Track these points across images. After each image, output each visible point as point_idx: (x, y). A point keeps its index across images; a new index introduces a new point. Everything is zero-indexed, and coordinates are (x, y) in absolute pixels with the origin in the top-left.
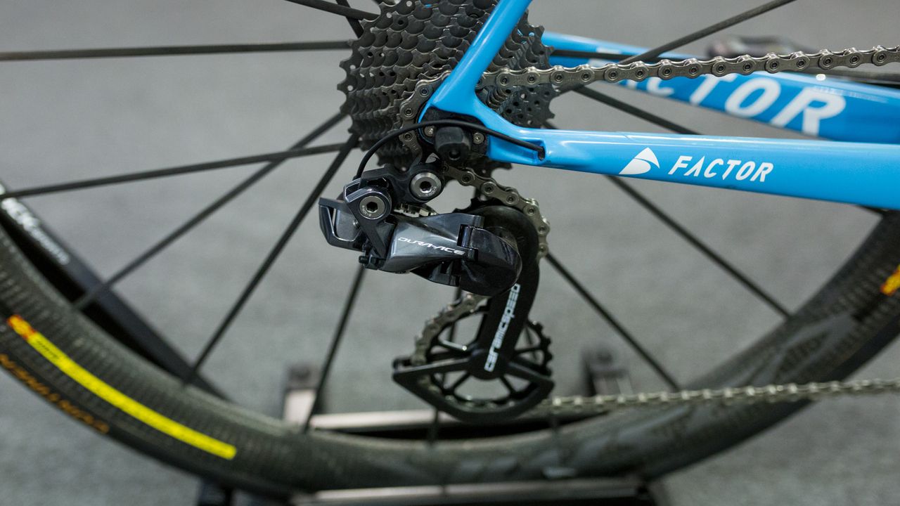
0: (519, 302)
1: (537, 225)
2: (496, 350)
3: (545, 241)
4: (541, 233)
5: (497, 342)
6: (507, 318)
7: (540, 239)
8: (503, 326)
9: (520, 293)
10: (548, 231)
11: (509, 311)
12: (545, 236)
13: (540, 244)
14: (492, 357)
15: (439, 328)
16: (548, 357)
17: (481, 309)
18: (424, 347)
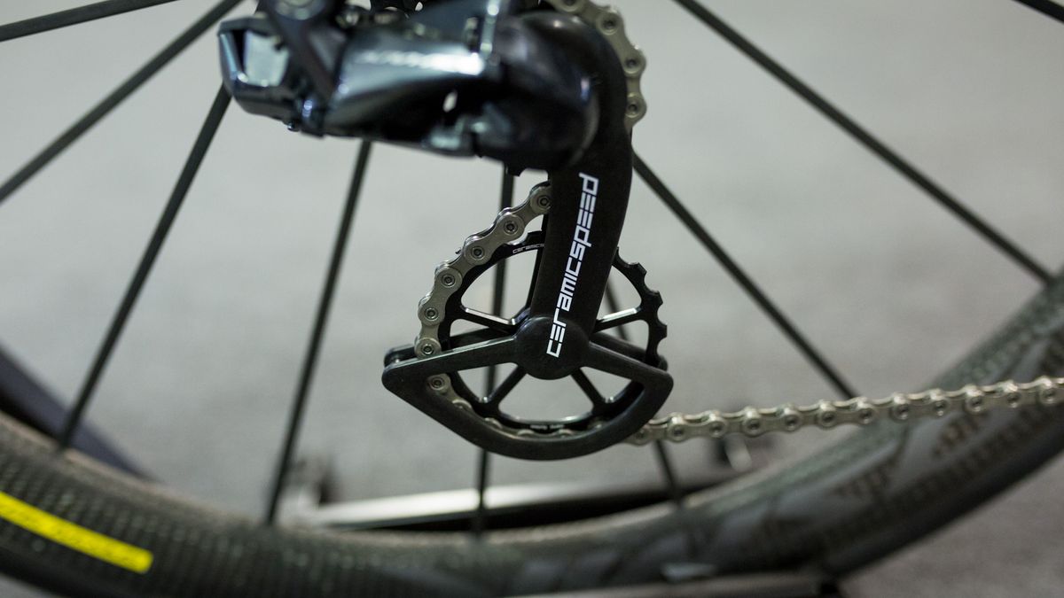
0: (598, 214)
1: (623, 56)
2: (563, 315)
3: (638, 89)
4: (630, 72)
5: (565, 301)
6: (578, 249)
7: (630, 85)
8: (573, 268)
9: (598, 196)
10: (643, 68)
11: (582, 235)
12: (637, 79)
13: (631, 95)
14: (558, 331)
15: (459, 278)
16: (658, 332)
17: (533, 238)
18: (434, 319)
